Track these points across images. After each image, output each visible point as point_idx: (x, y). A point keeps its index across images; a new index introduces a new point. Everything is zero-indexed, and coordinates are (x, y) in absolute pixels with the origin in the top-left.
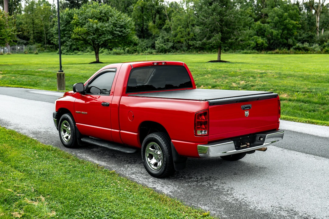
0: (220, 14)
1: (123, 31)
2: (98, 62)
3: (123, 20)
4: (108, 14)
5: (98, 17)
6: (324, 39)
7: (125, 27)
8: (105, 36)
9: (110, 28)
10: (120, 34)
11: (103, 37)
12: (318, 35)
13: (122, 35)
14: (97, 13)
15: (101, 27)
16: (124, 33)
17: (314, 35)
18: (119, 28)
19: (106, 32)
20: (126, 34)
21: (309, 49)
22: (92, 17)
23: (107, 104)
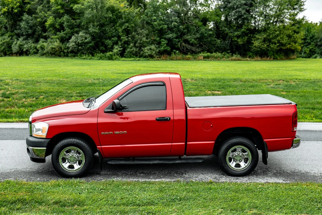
23: (168, 118)
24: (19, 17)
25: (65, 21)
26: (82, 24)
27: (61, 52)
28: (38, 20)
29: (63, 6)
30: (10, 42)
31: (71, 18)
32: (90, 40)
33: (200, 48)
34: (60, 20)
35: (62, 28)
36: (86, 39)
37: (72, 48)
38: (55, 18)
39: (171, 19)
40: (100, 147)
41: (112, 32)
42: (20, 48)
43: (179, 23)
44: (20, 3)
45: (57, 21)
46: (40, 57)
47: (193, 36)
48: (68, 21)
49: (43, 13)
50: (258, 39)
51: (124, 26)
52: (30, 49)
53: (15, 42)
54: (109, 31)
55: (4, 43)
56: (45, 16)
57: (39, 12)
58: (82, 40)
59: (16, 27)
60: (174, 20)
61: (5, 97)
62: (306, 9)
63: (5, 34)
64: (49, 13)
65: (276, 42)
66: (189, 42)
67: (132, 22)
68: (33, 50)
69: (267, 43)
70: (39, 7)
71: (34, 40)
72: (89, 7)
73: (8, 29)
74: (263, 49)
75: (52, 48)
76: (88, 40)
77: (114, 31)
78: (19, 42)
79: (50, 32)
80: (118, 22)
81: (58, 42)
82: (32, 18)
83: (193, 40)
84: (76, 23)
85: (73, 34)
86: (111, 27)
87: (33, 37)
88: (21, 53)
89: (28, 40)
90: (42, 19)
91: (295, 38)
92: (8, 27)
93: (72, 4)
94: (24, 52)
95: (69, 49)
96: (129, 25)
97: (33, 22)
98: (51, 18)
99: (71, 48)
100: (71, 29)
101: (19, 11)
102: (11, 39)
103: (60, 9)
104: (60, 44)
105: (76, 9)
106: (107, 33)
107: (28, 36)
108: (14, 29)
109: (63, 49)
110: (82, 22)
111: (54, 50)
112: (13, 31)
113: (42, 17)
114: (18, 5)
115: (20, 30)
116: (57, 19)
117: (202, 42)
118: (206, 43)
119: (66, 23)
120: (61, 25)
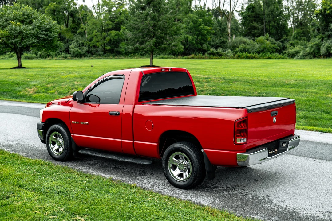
0: (153, 19)
1: (49, 35)
2: (20, 67)
3: (48, 23)
4: (31, 16)
5: (21, 19)
6: (236, 44)
7: (50, 30)
8: (29, 39)
9: (34, 31)
10: (45, 37)
11: (27, 41)
12: (230, 41)
13: (47, 38)
14: (19, 15)
15: (24, 29)
16: (50, 37)
17: (226, 41)
18: (44, 31)
19: (30, 35)
20: (53, 38)
21: (222, 55)
22: (14, 19)
23: (117, 113)
40: (73, 135)
42: (328, 50)
55: (313, 45)
59: (328, 29)
63: (317, 36)
73: (320, 31)
78: (327, 44)
88: (328, 55)
92: (321, 28)
102: (322, 41)
108: (325, 31)
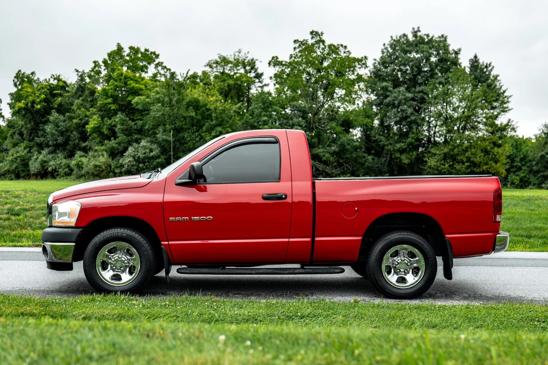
23: (282, 195)
24: (43, 116)
25: (119, 123)
26: (147, 127)
27: (109, 172)
28: (75, 121)
29: (115, 99)
30: (27, 157)
31: (128, 119)
32: (159, 154)
33: (338, 169)
34: (109, 122)
35: (113, 134)
36: (151, 151)
37: (128, 166)
38: (102, 118)
39: (291, 122)
40: (167, 243)
41: (194, 142)
42: (43, 167)
43: (304, 127)
44: (46, 95)
45: (106, 123)
46: (74, 180)
47: (328, 148)
48: (123, 122)
49: (83, 111)
50: (435, 154)
51: (215, 131)
52: (59, 169)
53: (35, 157)
54: (189, 139)
55: (16, 159)
56: (86, 116)
57: (76, 108)
58: (145, 153)
59: (38, 133)
60: (297, 122)
61: (12, 215)
62: (512, 109)
63: (19, 145)
64: (92, 110)
65: (465, 161)
66: (322, 158)
67: (227, 126)
68: (64, 169)
69: (450, 162)
70: (77, 101)
71: (67, 154)
72: (158, 100)
73: (25, 136)
74: (443, 171)
75: (96, 166)
76: (154, 153)
77: (198, 139)
78: (41, 157)
79: (93, 141)
80: (204, 125)
81: (105, 156)
82: (65, 118)
83: (327, 155)
84: (136, 126)
85: (130, 143)
86: (193, 133)
87: (64, 150)
88: (44, 174)
89: (56, 153)
90: (80, 120)
91: (496, 154)
92: (25, 132)
93: (130, 95)
94: (49, 172)
95: (124, 167)
96: (223, 130)
97: (66, 124)
98: (96, 119)
99: (126, 166)
100: (127, 135)
101: (44, 108)
102: (29, 152)
103: (110, 104)
104: (109, 159)
105: (137, 103)
106: (187, 143)
107: (57, 148)
108: (34, 136)
109: (113, 167)
110: (146, 124)
111: (98, 168)
112: (33, 139)
113: (81, 117)
114: (42, 98)
115: (44, 138)
116: (106, 119)
117: (342, 159)
118: (349, 160)
119: (119, 126)
120: (112, 129)
